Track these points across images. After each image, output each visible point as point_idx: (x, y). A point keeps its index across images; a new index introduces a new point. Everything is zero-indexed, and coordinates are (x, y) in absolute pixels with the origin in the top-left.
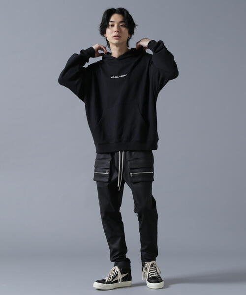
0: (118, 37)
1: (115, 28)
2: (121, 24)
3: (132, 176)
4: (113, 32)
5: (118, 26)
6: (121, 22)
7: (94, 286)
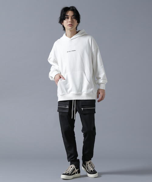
0: (71, 25)
1: (70, 20)
2: (73, 17)
3: (82, 110)
4: (68, 22)
5: (72, 18)
6: (73, 16)
7: (61, 177)
